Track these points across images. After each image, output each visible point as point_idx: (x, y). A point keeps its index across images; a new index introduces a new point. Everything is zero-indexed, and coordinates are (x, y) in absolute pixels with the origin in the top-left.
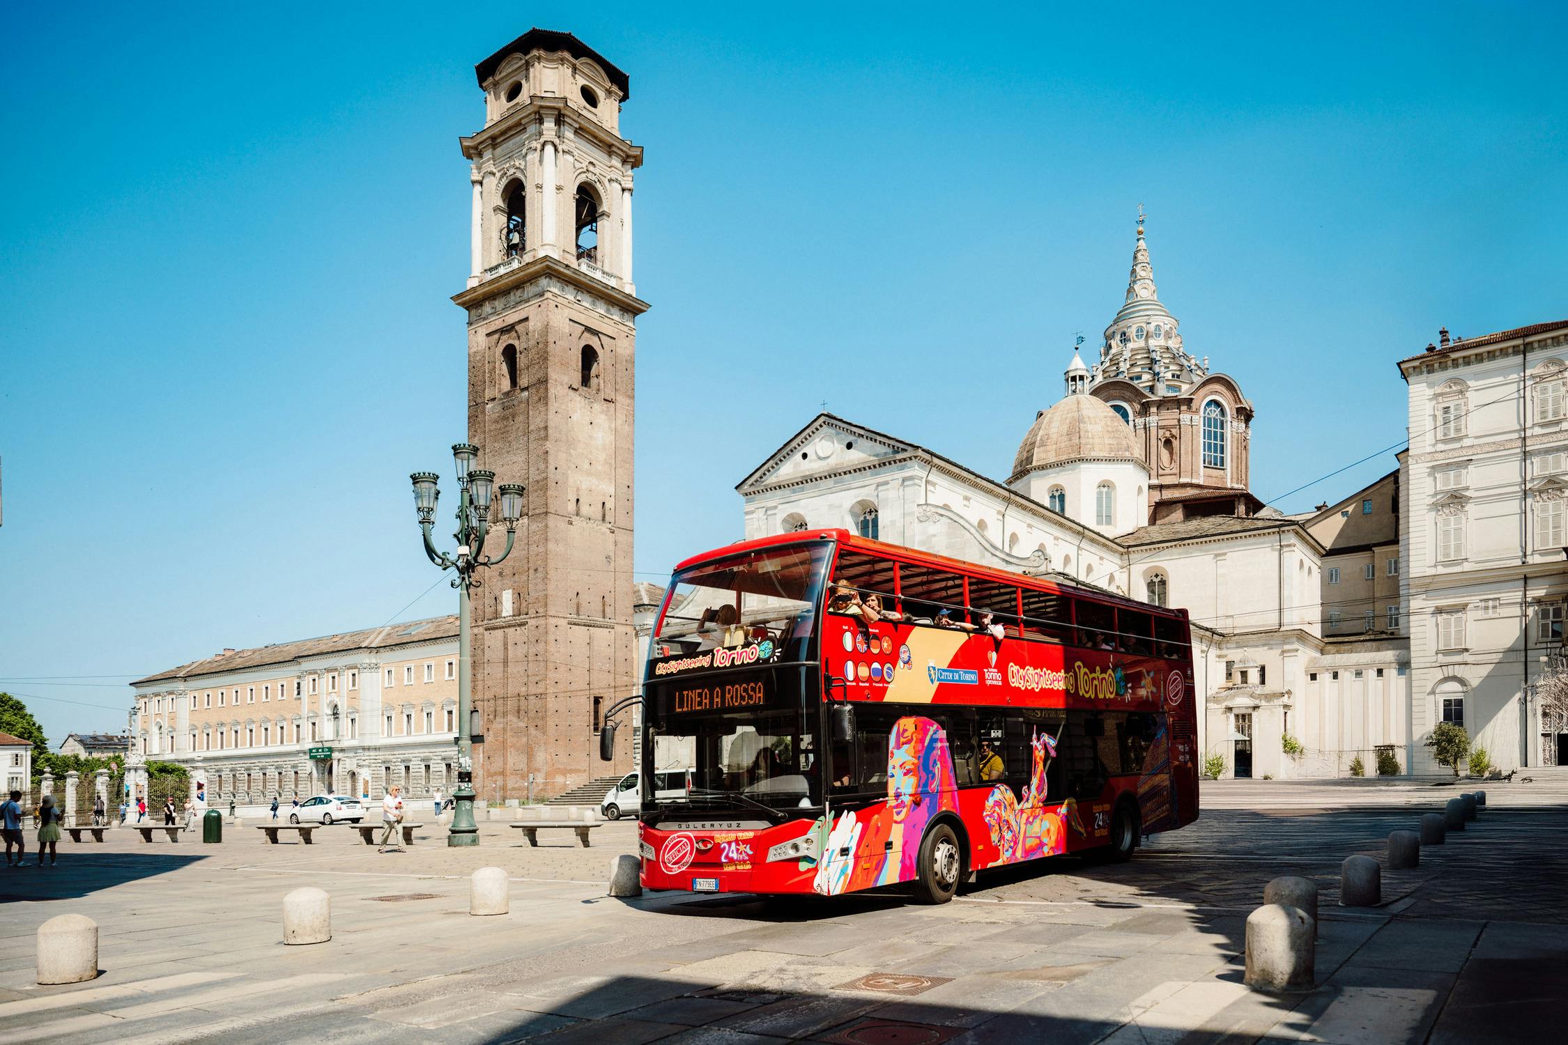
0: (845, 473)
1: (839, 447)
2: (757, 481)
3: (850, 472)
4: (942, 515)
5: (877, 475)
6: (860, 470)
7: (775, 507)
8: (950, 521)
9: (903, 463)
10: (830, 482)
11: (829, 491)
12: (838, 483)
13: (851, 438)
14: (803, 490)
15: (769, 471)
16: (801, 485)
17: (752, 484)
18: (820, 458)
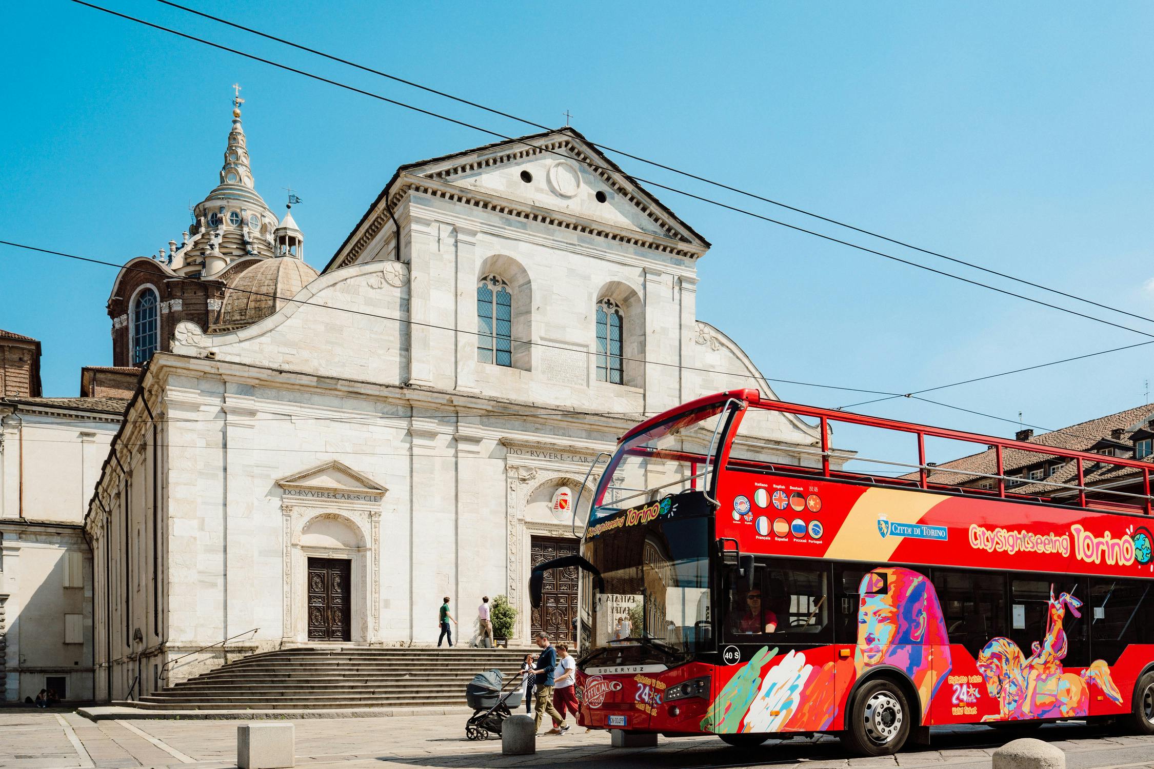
0: (599, 234)
1: (587, 192)
2: (439, 175)
3: (607, 236)
4: (722, 344)
5: (643, 256)
6: (622, 239)
7: (474, 234)
8: (731, 355)
9: (680, 257)
10: (573, 236)
11: (571, 248)
12: (584, 242)
13: (605, 188)
14: (524, 226)
15: (464, 169)
16: (522, 219)
17: (431, 176)
18: (553, 191)
